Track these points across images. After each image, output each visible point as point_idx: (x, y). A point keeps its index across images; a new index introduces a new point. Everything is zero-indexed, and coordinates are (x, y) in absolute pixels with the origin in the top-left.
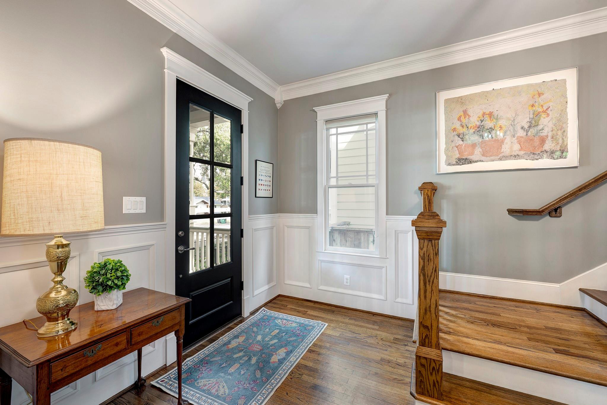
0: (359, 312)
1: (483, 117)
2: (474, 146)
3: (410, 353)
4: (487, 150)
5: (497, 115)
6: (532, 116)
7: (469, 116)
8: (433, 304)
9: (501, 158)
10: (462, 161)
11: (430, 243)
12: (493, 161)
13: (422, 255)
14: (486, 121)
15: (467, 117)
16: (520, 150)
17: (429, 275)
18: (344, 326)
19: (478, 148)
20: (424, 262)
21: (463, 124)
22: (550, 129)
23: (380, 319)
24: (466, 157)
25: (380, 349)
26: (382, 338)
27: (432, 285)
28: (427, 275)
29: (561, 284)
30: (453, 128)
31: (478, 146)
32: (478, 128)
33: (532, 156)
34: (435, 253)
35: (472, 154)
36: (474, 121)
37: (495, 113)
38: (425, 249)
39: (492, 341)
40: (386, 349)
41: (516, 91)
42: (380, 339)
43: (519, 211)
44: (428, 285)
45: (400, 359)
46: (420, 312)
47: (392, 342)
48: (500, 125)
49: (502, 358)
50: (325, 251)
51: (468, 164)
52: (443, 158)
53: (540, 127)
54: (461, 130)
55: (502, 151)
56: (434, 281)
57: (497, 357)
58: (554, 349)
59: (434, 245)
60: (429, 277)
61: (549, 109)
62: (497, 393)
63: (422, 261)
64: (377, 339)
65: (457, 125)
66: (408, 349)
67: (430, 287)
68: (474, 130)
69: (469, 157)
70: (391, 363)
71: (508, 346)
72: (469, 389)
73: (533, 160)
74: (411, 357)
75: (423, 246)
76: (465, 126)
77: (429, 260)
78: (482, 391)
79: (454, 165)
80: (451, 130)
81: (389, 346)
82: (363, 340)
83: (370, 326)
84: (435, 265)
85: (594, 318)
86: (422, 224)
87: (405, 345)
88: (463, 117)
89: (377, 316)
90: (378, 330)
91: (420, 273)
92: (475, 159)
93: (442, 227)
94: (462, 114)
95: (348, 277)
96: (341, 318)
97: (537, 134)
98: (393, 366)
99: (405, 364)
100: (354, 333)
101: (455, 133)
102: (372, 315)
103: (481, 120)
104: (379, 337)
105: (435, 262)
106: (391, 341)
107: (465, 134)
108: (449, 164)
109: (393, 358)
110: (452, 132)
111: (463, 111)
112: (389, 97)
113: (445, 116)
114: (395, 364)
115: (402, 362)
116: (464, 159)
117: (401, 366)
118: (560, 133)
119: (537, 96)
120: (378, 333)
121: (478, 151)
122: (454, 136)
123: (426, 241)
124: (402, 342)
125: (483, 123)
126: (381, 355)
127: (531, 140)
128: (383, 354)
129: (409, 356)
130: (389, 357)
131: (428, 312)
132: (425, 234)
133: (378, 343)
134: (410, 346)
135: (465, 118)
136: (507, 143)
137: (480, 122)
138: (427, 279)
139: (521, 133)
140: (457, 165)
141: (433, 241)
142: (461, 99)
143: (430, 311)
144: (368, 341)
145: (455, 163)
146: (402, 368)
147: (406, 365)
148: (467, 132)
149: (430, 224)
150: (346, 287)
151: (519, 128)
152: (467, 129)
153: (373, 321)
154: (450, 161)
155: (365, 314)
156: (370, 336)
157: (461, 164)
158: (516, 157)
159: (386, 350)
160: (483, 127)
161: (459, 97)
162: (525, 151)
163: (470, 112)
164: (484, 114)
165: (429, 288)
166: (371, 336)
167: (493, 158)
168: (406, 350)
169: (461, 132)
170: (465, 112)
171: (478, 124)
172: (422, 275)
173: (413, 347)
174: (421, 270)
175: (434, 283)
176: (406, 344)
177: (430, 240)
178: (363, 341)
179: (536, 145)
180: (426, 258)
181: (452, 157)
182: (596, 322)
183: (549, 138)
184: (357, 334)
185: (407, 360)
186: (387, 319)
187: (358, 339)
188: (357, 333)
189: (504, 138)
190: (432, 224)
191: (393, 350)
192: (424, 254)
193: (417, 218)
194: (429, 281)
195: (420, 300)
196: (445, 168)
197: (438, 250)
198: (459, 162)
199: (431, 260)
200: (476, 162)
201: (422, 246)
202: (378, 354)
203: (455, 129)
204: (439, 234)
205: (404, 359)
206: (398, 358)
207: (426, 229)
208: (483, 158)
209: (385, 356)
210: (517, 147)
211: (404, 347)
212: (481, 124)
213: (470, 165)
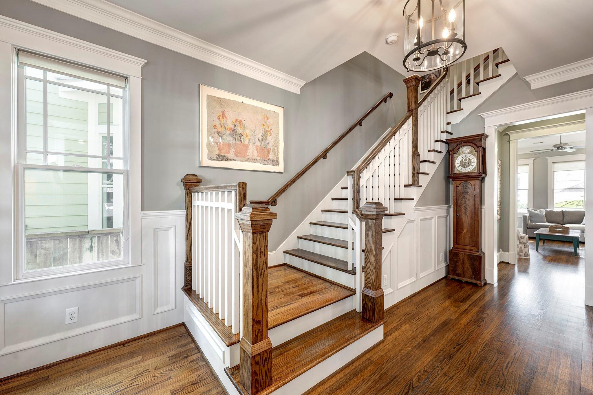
0: (98, 353)
1: (236, 123)
2: (229, 145)
3: (196, 362)
4: (238, 151)
5: (245, 125)
6: (263, 132)
7: (226, 119)
8: (264, 295)
9: (247, 160)
10: (221, 158)
11: (262, 236)
12: (242, 161)
13: (255, 249)
14: (237, 127)
15: (225, 119)
16: (258, 156)
17: (261, 268)
18: (84, 387)
19: (233, 148)
20: (257, 256)
21: (221, 123)
22: (272, 145)
23: (136, 345)
24: (224, 155)
25: (161, 382)
26: (155, 367)
27: (263, 277)
28: (259, 269)
29: (276, 251)
30: (213, 125)
31: (233, 146)
32: (233, 131)
33: (263, 161)
34: (265, 245)
35: (228, 152)
36: (229, 123)
37: (244, 122)
38: (258, 243)
39: (272, 309)
40: (168, 377)
41: (255, 110)
42: (153, 370)
43: (258, 202)
44: (260, 279)
45: (191, 375)
46: (253, 309)
47: (170, 363)
48: (246, 133)
49: (289, 318)
50: (17, 282)
51: (225, 161)
52: (205, 152)
53: (267, 142)
54: (221, 130)
55: (247, 155)
56: (265, 273)
57: (286, 319)
58: (299, 295)
59: (265, 237)
60: (261, 270)
61: (272, 131)
62: (290, 347)
63: (255, 256)
64: (149, 372)
65: (217, 123)
66: (191, 360)
67: (262, 279)
68: (229, 132)
69: (226, 155)
70: (185, 388)
71: (283, 307)
72: (276, 358)
73: (264, 165)
74: (200, 366)
75: (257, 240)
76: (223, 126)
77: (260, 253)
78: (283, 353)
79: (214, 160)
80: (212, 127)
81: (169, 370)
82: (131, 388)
83: (129, 362)
84: (265, 257)
85: (292, 268)
86: (259, 217)
87: (186, 357)
88: (221, 117)
89: (130, 344)
90: (143, 361)
91: (253, 269)
92: (230, 157)
93: (272, 219)
94: (221, 114)
95: (75, 309)
96: (71, 380)
97: (266, 146)
98: (189, 390)
99: (199, 378)
100: (110, 387)
101: (215, 130)
102: (122, 346)
103: (234, 125)
104: (151, 368)
105: (266, 254)
106: (168, 364)
107: (223, 133)
108: (211, 159)
109: (183, 382)
110: (213, 129)
111: (222, 112)
112: (146, 64)
113: (207, 111)
114: (189, 386)
115: (195, 378)
116: (222, 156)
117: (197, 383)
118: (276, 148)
119: (266, 119)
120: (146, 363)
121: (232, 151)
122: (215, 132)
123: (258, 234)
124: (180, 356)
125: (236, 127)
126: (167, 389)
127: (263, 150)
128: (170, 384)
129: (197, 366)
130: (179, 384)
131: (260, 306)
132: (259, 228)
133: (154, 376)
134: (191, 355)
135: (223, 119)
136: (250, 149)
137: (234, 126)
138: (259, 273)
139: (258, 143)
140: (217, 160)
141: (264, 234)
142: (221, 101)
143: (262, 304)
144: (140, 383)
145: (215, 158)
146: (200, 384)
147: (201, 378)
148: (225, 132)
149: (265, 217)
150: (71, 327)
151: (257, 139)
152: (224, 129)
153: (128, 353)
154: (212, 156)
155: (110, 350)
156: (137, 375)
157: (220, 160)
158: (255, 160)
159: (170, 378)
160: (236, 131)
161: (219, 98)
162: (260, 157)
163: (227, 114)
164: (236, 120)
165: (260, 281)
166: (139, 374)
167: (242, 158)
168: (191, 362)
169: (220, 131)
170: (223, 113)
171: (233, 127)
172: (255, 270)
173: (195, 354)
174: (255, 265)
175: (265, 275)
176: (185, 355)
177: (262, 233)
178: (131, 390)
179: (265, 154)
180: (259, 251)
181: (213, 152)
182: (295, 270)
183: (272, 151)
184: (116, 385)
185: (198, 373)
186: (145, 341)
187: (123, 391)
188: (116, 383)
189: (249, 144)
190: (267, 216)
191: (177, 372)
192: (257, 248)
193: (252, 211)
194: (261, 275)
195: (254, 298)
196: (206, 162)
197: (268, 241)
198: (219, 158)
199: (262, 252)
200: (231, 160)
201: (255, 241)
202: (163, 390)
203: (215, 126)
204: (269, 226)
205: (196, 373)
206: (188, 377)
207: (260, 223)
208: (236, 158)
209: (173, 385)
210: (256, 153)
211: (185, 360)
212: (235, 129)
213: (226, 162)
